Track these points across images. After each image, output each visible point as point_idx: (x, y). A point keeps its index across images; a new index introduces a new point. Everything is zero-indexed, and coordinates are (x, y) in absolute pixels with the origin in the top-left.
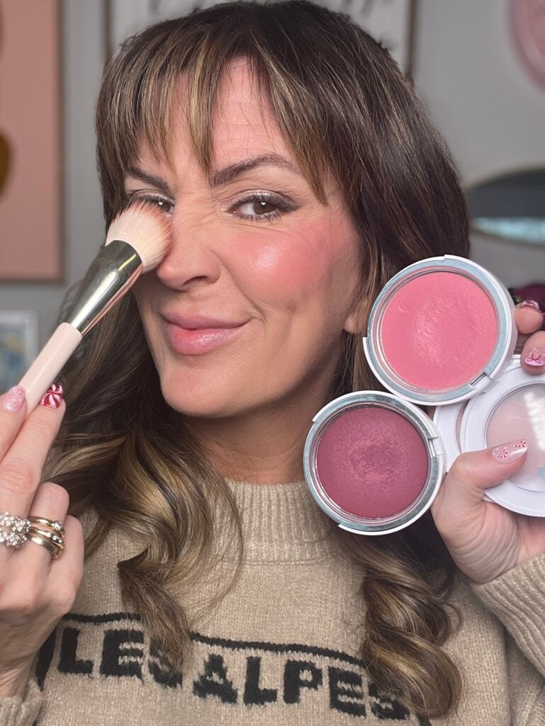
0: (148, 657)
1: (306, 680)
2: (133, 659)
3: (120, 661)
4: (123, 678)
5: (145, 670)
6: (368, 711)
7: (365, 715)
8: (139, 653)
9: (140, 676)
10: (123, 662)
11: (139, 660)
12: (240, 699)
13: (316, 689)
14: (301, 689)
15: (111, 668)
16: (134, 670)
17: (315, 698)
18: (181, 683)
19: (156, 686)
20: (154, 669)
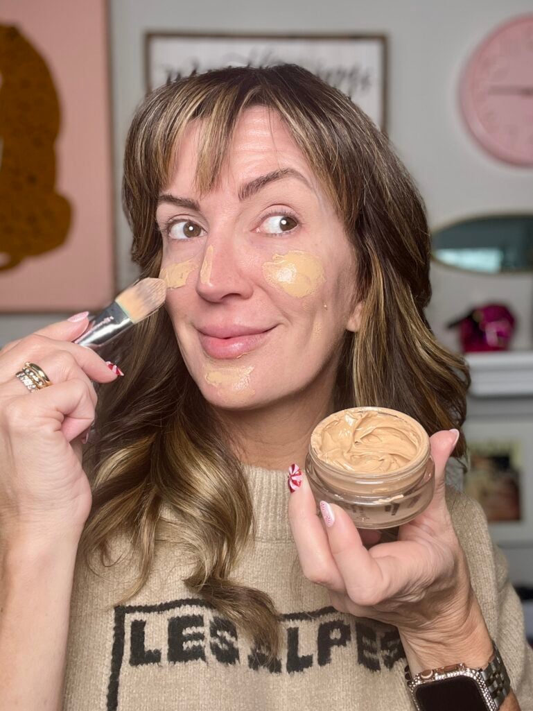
0: (209, 639)
1: (336, 639)
2: (196, 643)
3: (185, 646)
4: (189, 662)
5: (208, 652)
6: (382, 664)
8: (200, 637)
9: (204, 658)
10: (188, 647)
11: (202, 643)
12: (284, 669)
13: (345, 645)
14: (332, 649)
15: (178, 654)
16: (197, 654)
17: (345, 656)
18: (238, 659)
19: (219, 666)
20: (215, 649)
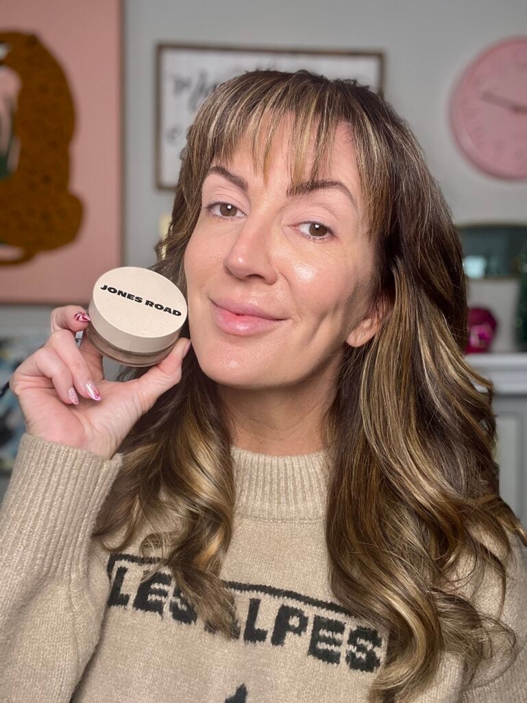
0: (171, 597)
1: (293, 626)
2: (158, 598)
3: (149, 598)
4: (148, 612)
5: (166, 608)
6: (342, 660)
7: (338, 663)
8: (165, 594)
9: (161, 613)
10: (151, 600)
11: (163, 599)
12: (242, 636)
13: (300, 635)
14: (287, 634)
15: (143, 603)
16: (157, 607)
17: (298, 643)
18: (195, 621)
19: (173, 623)
20: (174, 607)
